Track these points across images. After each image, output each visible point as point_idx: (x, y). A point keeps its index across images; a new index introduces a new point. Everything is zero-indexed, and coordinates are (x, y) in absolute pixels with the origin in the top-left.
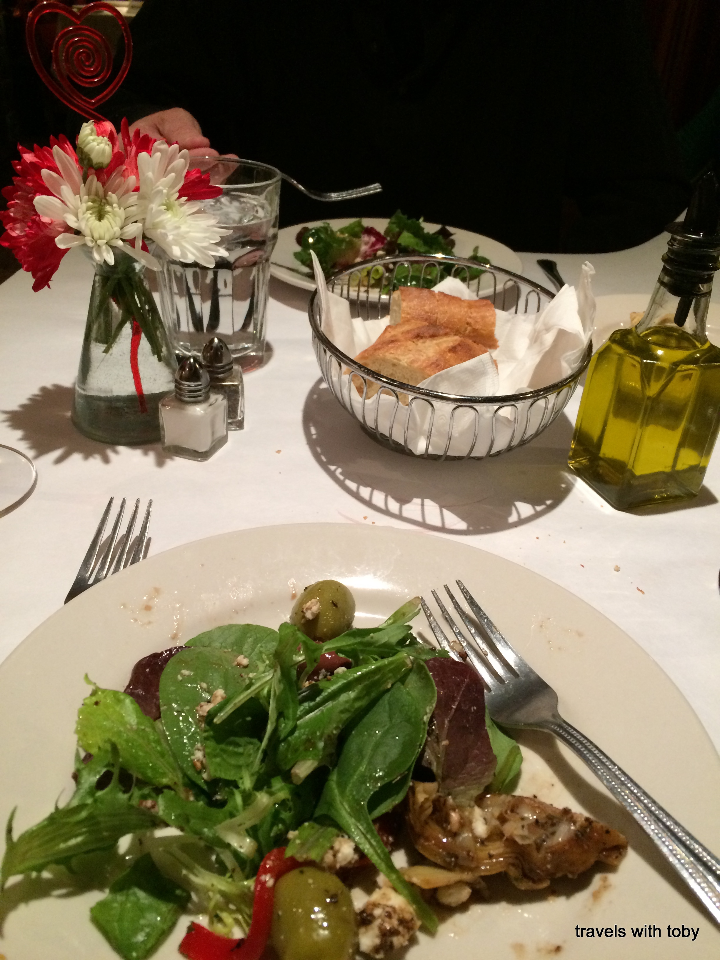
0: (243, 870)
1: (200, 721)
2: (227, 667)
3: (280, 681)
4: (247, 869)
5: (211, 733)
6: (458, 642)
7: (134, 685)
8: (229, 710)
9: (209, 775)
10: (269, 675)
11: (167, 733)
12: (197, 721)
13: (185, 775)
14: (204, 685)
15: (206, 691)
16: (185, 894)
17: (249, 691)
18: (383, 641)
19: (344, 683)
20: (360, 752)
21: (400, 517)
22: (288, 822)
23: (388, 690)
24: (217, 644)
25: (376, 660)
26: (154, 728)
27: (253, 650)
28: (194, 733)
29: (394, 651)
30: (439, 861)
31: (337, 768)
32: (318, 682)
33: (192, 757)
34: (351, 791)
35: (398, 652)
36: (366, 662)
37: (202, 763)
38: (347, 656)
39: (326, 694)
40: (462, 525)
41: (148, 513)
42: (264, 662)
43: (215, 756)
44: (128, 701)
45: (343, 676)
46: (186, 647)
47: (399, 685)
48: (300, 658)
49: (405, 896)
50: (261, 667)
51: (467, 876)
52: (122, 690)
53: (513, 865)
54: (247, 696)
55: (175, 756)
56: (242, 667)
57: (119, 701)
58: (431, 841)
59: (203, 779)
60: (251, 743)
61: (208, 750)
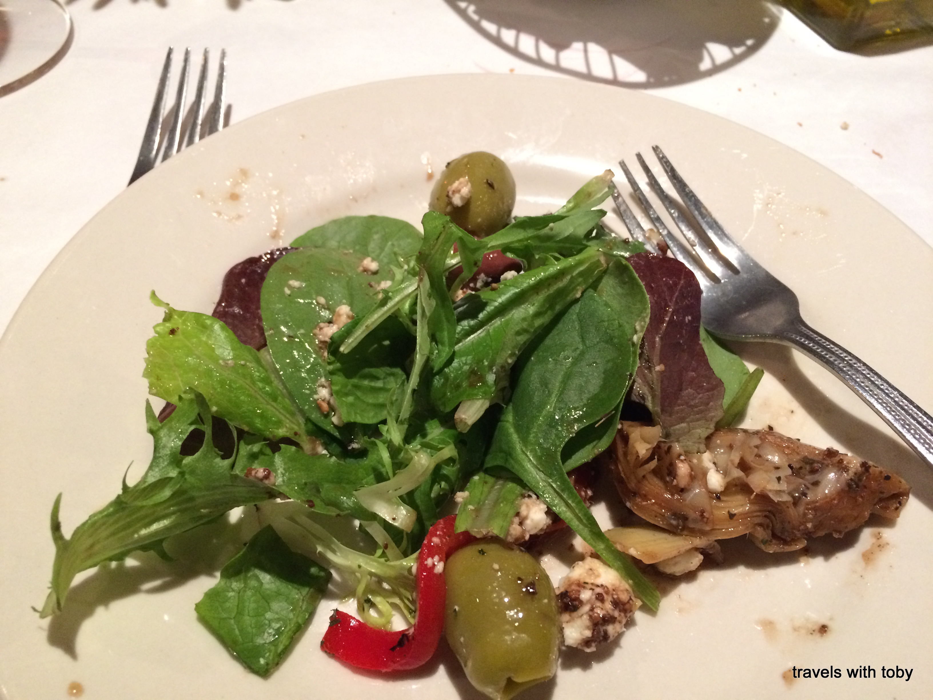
0: (398, 543)
1: (321, 348)
2: (350, 274)
3: (429, 296)
4: (404, 543)
5: (338, 365)
6: (655, 230)
7: (227, 301)
8: (360, 335)
9: (340, 418)
10: (410, 285)
11: (278, 367)
12: (317, 349)
13: (308, 420)
14: (322, 300)
15: (325, 309)
16: (322, 574)
17: (385, 308)
18: (567, 234)
19: (516, 293)
20: (545, 383)
21: (557, 68)
22: (453, 478)
23: (577, 301)
24: (333, 244)
25: (557, 259)
26: (258, 361)
27: (382, 249)
28: (313, 365)
29: (580, 247)
30: (661, 524)
31: (511, 404)
32: (478, 293)
33: (316, 397)
34: (536, 437)
35: (586, 247)
36: (544, 263)
37: (329, 403)
38: (518, 256)
39: (492, 308)
40: (640, 76)
41: (222, 68)
42: (402, 267)
43: (347, 395)
44: (217, 326)
45: (514, 283)
46: (292, 248)
47: (591, 293)
48: (453, 261)
49: (617, 570)
50: (399, 275)
51: (699, 542)
52: (210, 311)
53: (760, 525)
54: (383, 314)
55: (291, 397)
56: (370, 273)
57: (204, 328)
58: (650, 500)
59: (333, 423)
60: (393, 374)
61: (335, 388)
